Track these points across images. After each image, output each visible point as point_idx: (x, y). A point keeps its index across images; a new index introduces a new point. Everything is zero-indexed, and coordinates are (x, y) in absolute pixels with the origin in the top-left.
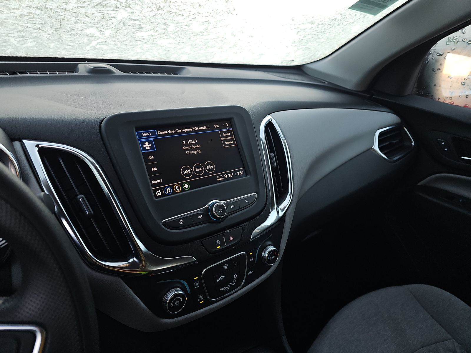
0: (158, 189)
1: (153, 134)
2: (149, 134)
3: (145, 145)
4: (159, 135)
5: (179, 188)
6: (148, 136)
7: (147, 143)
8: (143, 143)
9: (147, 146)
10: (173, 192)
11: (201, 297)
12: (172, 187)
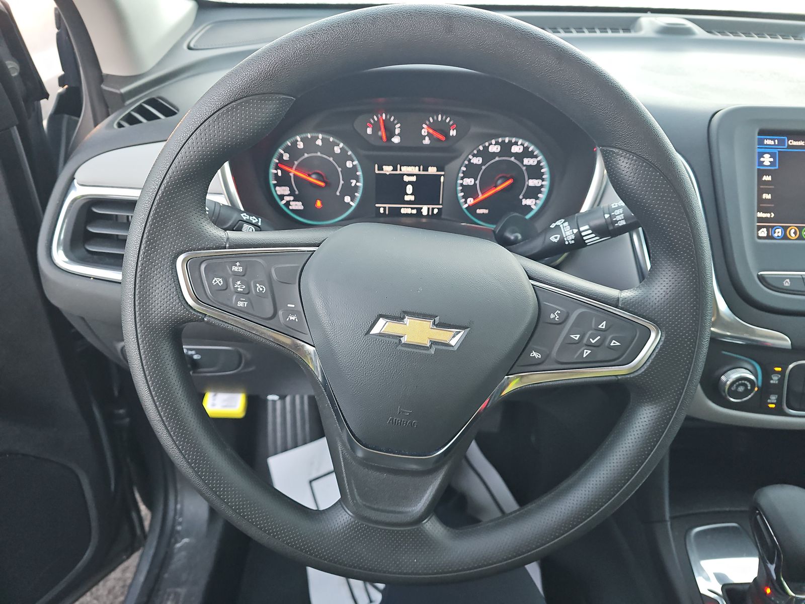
0: (764, 227)
1: (781, 143)
2: (775, 142)
3: (764, 157)
4: (790, 147)
5: (795, 233)
6: (772, 145)
7: (767, 156)
8: (761, 155)
9: (767, 160)
10: (785, 237)
11: (773, 398)
12: (785, 229)
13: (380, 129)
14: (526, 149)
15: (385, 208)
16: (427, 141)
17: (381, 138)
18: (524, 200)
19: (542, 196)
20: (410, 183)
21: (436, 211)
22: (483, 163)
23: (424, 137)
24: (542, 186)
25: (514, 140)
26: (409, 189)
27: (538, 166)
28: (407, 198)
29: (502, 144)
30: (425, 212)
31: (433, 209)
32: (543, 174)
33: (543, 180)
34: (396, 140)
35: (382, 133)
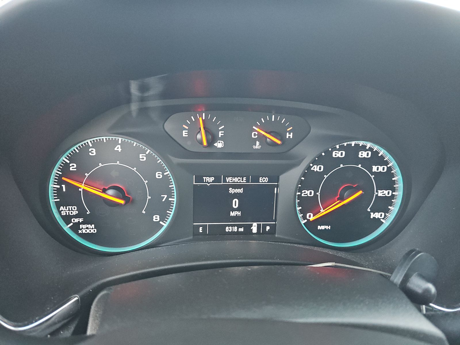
13: (200, 131)
14: (375, 154)
15: (204, 227)
16: (257, 146)
17: (201, 142)
18: (372, 214)
19: (395, 209)
20: (236, 195)
21: (268, 228)
22: (325, 172)
23: (254, 141)
24: (393, 196)
25: (361, 143)
26: (235, 204)
27: (389, 173)
28: (233, 214)
29: (347, 149)
30: (254, 230)
31: (265, 226)
32: (394, 182)
33: (394, 190)
34: (219, 145)
35: (202, 136)
